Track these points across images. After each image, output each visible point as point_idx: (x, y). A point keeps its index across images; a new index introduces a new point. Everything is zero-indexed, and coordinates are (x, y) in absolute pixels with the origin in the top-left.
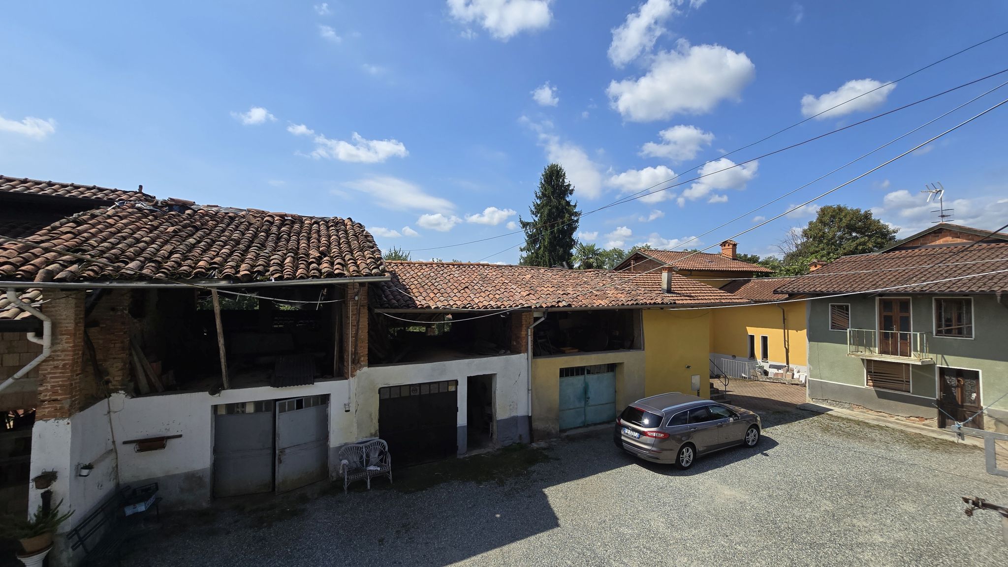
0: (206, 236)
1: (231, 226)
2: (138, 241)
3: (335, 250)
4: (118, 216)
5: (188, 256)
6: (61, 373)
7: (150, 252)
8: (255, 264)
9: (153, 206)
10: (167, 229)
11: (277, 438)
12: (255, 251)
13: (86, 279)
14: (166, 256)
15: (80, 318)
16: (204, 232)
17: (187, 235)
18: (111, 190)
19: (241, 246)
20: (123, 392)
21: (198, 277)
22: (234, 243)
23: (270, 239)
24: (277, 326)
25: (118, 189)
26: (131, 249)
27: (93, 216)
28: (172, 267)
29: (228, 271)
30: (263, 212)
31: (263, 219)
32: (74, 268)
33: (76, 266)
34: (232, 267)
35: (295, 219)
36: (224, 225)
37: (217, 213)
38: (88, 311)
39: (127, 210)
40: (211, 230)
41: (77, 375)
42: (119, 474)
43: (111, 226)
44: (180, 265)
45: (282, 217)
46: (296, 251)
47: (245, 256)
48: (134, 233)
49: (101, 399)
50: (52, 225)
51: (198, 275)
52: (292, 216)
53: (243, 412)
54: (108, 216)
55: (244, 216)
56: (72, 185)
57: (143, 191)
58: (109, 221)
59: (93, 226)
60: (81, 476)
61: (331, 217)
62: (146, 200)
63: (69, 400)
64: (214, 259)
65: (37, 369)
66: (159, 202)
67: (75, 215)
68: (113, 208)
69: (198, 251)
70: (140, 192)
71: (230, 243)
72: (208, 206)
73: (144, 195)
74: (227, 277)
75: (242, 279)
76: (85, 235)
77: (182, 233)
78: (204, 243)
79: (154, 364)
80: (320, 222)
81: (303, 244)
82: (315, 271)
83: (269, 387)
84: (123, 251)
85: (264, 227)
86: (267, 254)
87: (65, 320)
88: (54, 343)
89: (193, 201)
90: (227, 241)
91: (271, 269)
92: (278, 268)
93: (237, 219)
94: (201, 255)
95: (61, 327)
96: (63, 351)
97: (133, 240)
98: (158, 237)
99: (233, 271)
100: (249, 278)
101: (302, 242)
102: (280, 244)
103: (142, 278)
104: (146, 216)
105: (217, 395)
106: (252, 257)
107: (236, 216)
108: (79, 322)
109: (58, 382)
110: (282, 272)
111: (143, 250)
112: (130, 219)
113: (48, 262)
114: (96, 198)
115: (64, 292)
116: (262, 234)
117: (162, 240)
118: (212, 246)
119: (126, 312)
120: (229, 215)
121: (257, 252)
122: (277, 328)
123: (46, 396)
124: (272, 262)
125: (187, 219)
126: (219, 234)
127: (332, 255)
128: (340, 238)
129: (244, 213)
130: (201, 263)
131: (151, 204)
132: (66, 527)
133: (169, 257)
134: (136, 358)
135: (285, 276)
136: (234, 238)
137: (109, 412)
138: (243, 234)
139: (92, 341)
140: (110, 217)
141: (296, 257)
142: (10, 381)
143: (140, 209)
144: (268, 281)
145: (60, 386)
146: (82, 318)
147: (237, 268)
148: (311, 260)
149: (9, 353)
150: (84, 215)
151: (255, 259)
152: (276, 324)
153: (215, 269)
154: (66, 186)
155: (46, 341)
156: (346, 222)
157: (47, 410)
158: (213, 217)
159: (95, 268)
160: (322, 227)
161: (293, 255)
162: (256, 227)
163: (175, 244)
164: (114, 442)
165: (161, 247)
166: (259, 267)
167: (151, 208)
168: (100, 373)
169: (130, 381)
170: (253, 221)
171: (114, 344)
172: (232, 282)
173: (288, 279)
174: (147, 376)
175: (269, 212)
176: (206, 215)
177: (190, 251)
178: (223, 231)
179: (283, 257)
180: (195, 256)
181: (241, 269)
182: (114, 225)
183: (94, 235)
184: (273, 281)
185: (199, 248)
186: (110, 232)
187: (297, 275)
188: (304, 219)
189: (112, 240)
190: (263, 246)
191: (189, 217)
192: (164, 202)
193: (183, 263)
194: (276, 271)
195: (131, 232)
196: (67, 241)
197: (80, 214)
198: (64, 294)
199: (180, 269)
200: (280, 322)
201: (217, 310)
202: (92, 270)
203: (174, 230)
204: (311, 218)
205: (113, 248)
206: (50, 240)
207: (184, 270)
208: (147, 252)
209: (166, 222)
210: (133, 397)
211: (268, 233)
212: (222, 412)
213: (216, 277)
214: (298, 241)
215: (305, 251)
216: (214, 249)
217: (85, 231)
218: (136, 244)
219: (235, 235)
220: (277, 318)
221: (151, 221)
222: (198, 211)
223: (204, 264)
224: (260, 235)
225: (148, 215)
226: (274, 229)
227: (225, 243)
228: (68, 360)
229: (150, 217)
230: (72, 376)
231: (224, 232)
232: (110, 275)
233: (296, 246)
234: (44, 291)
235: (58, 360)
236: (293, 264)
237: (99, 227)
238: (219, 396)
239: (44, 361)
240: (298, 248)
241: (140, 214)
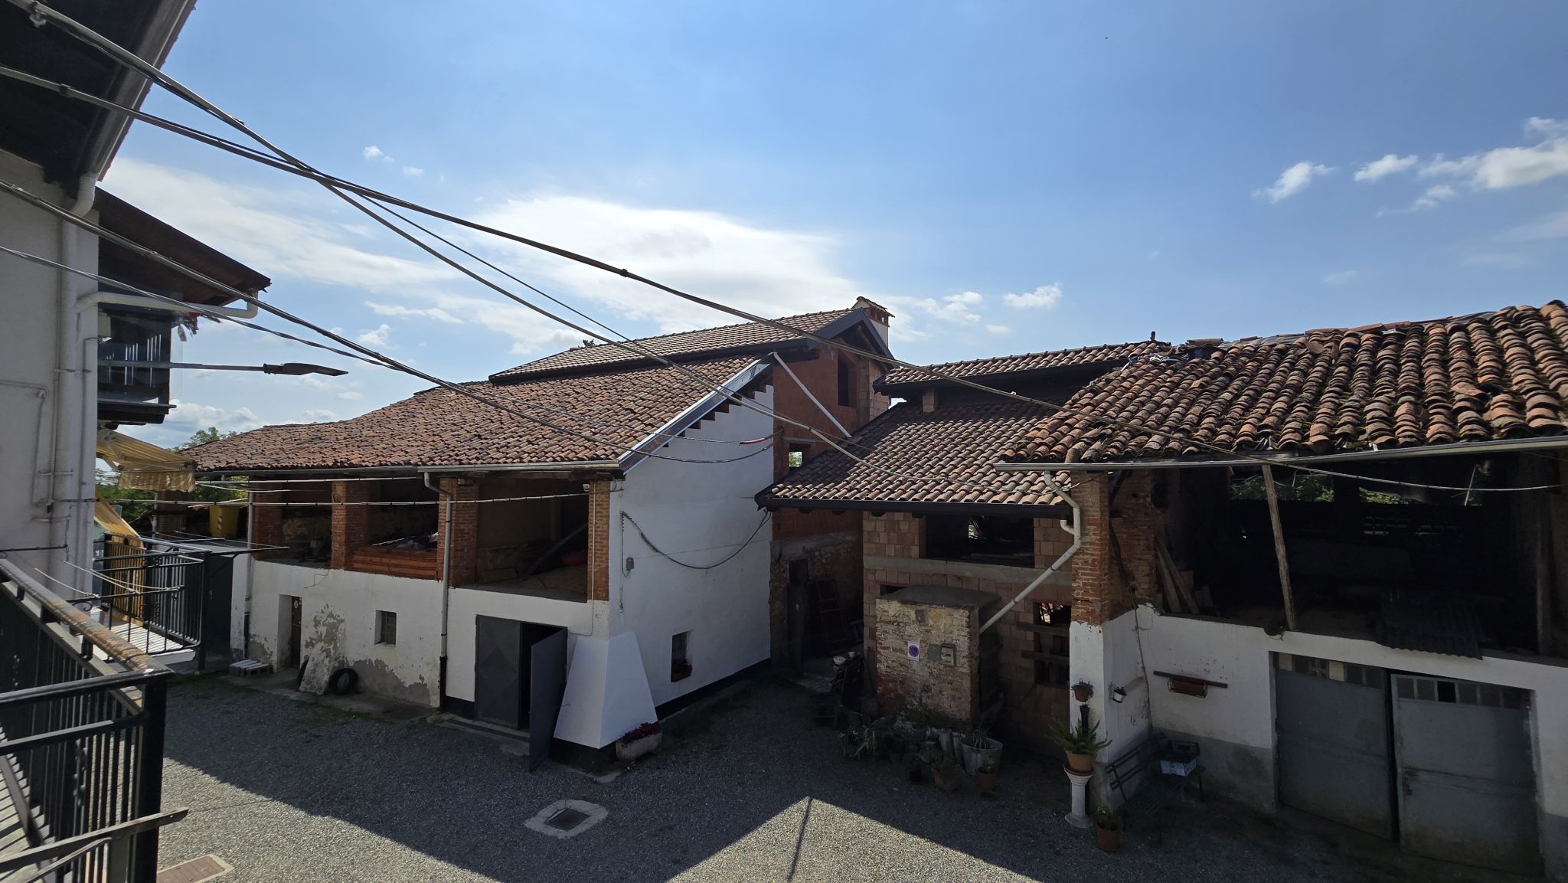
0: (1246, 387)
1: (1284, 365)
2: (1158, 405)
3: (1521, 377)
4: (1134, 377)
5: (1224, 419)
6: (1091, 570)
7: (1175, 419)
8: (1334, 422)
9: (1169, 356)
10: (1190, 385)
11: (1397, 744)
12: (1333, 400)
13: (1111, 458)
14: (1196, 422)
15: (1105, 506)
16: (1243, 380)
17: (1218, 388)
18: (1121, 346)
19: (1304, 394)
20: (1150, 605)
21: (1243, 449)
22: (1292, 391)
23: (1357, 375)
24: (1371, 532)
25: (1129, 343)
26: (1152, 417)
27: (1109, 381)
28: (1205, 437)
29: (1288, 437)
30: (1336, 330)
31: (1338, 343)
32: (1097, 445)
33: (1098, 443)
34: (1295, 430)
35: (1406, 331)
36: (1271, 365)
37: (1256, 349)
38: (1112, 496)
39: (1142, 367)
40: (1252, 376)
41: (1105, 575)
42: (1152, 713)
43: (1127, 390)
44: (1215, 434)
45: (1377, 331)
46: (1418, 391)
47: (1315, 410)
48: (1153, 395)
49: (1128, 609)
50: (1072, 398)
51: (1243, 446)
52: (1397, 327)
53: (1325, 676)
54: (1123, 378)
55: (1302, 344)
56: (1085, 349)
57: (1157, 339)
58: (1124, 384)
59: (1110, 393)
60: (1114, 700)
61: (1498, 308)
62: (1161, 350)
63: (1099, 603)
64: (1263, 420)
65: (1068, 563)
66: (1177, 350)
67: (1091, 383)
68: (1126, 368)
69: (1237, 410)
70: (1153, 340)
71: (1285, 392)
72: (1242, 340)
73: (1158, 343)
74: (1289, 448)
75: (1314, 450)
76: (1103, 405)
77: (1212, 387)
78: (1246, 397)
79: (1184, 574)
80: (1468, 325)
81: (1432, 375)
82: (1475, 426)
83: (1374, 643)
84: (1144, 421)
85: (1343, 357)
86: (1357, 403)
87: (1091, 507)
88: (1082, 535)
89: (1220, 338)
90: (1279, 390)
91: (1369, 428)
92: (1383, 426)
93: (1291, 351)
94: (1243, 415)
95: (1089, 516)
96: (1091, 544)
97: (1154, 405)
98: (1182, 397)
99: (1298, 437)
100: (1327, 446)
101: (1428, 372)
102: (1379, 382)
103: (1170, 454)
104: (1163, 371)
105: (1278, 636)
106: (1329, 411)
107: (1289, 346)
108: (1105, 511)
109: (1088, 579)
110: (1393, 432)
111: (1166, 416)
112: (1147, 378)
113: (1074, 441)
114: (1108, 359)
115: (1089, 475)
116: (1341, 368)
117: (1186, 401)
118: (1259, 400)
119: (1149, 500)
120: (1277, 347)
121: (1337, 401)
122: (1370, 535)
123: (1079, 594)
124: (1369, 416)
125: (1216, 365)
126: (1265, 380)
127: (1515, 388)
128: (1532, 351)
129: (1301, 339)
130: (1246, 428)
131: (1167, 353)
132: (1105, 756)
133: (1199, 424)
134: (1162, 561)
135: (1401, 440)
136: (1291, 382)
137: (1137, 628)
138: (1305, 374)
139: (1117, 535)
140: (1124, 379)
141: (1419, 402)
142: (1049, 571)
143: (1155, 363)
144: (1364, 449)
145: (1091, 585)
146: (1107, 506)
147: (1303, 431)
148: (1459, 405)
149: (1045, 541)
150: (1099, 381)
151: (1333, 413)
152: (1369, 529)
153: (1266, 435)
154: (1080, 351)
155: (1076, 531)
156: (1544, 313)
157: (1081, 611)
158: (1252, 355)
159: (1118, 444)
160: (1475, 336)
161: (1412, 398)
162: (1328, 358)
163: (1205, 404)
164: (1144, 668)
165: (1187, 409)
166: (1345, 427)
167: (1168, 359)
168: (1125, 576)
169: (1158, 591)
170: (1321, 349)
171: (1139, 540)
172: (1297, 455)
173: (1406, 445)
174: (1177, 588)
175: (1347, 330)
176: (1241, 354)
177: (1226, 411)
178: (1271, 374)
179: (1389, 404)
180: (1235, 419)
181: (1311, 432)
182: (1130, 389)
183: (1111, 404)
184: (1376, 450)
185: (1239, 406)
186: (1127, 398)
187: (1428, 436)
188: (1426, 327)
189: (1130, 408)
190: (1345, 389)
191: (1218, 362)
192: (1183, 348)
193: (1218, 429)
194: (1380, 432)
195: (1150, 394)
196: (1085, 414)
197: (1095, 381)
198: (1088, 477)
199: (1217, 439)
200: (1378, 525)
201: (1272, 500)
202: (1115, 447)
203: (1201, 384)
204: (1444, 322)
205: (1132, 418)
206: (1072, 415)
207: (1223, 440)
208: (1172, 419)
209: (1188, 375)
210: (1162, 614)
211: (1351, 365)
212: (1288, 666)
213: (1270, 448)
214: (1420, 372)
215: (1439, 388)
216: (1261, 405)
217: (1102, 401)
218: (1156, 410)
219: (1290, 379)
220: (1371, 518)
221: (1170, 377)
222: (1228, 351)
223: (1250, 430)
224: (1336, 371)
225: (1166, 370)
226: (1363, 357)
227: (1278, 394)
228: (1097, 555)
229: (1169, 372)
230: (1101, 575)
231: (1274, 376)
232: (1133, 451)
233: (1418, 381)
234: (1071, 473)
235: (1088, 554)
236: (1416, 417)
237: (1115, 393)
238: (1282, 639)
239: (1076, 554)
240: (1422, 385)
241: (1156, 370)
